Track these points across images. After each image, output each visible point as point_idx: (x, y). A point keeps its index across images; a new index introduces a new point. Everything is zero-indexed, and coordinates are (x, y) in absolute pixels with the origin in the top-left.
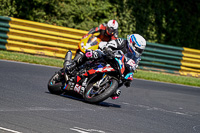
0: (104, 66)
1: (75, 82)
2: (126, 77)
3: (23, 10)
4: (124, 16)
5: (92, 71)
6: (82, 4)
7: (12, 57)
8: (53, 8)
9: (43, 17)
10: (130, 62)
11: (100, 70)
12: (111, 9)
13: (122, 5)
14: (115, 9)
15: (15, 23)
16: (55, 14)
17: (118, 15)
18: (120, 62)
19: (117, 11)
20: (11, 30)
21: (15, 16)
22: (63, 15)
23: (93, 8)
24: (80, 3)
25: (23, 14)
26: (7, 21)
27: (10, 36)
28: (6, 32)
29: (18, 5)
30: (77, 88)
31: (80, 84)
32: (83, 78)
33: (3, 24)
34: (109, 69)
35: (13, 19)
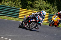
0: (33, 20)
1: (25, 24)
2: (39, 23)
3: (24, 6)
4: (55, 8)
5: (29, 21)
6: (42, 4)
7: (20, 20)
8: (33, 6)
9: (30, 8)
10: (41, 18)
11: (32, 21)
12: (51, 6)
13: (54, 5)
14: (52, 6)
15: (21, 10)
16: (34, 7)
17: (53, 8)
18: (37, 18)
19: (53, 7)
20: (20, 12)
21: (21, 8)
22: (36, 8)
23: (45, 6)
24: (41, 4)
25: (24, 7)
26: (19, 9)
27: (20, 14)
28: (19, 13)
29: (22, 4)
30: (25, 26)
31: (26, 25)
32: (27, 23)
33: (18, 10)
34: (34, 20)
35: (21, 9)
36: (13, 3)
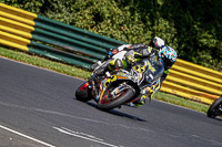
25: (185, 54)
29: (179, 43)
36: (145, 32)
